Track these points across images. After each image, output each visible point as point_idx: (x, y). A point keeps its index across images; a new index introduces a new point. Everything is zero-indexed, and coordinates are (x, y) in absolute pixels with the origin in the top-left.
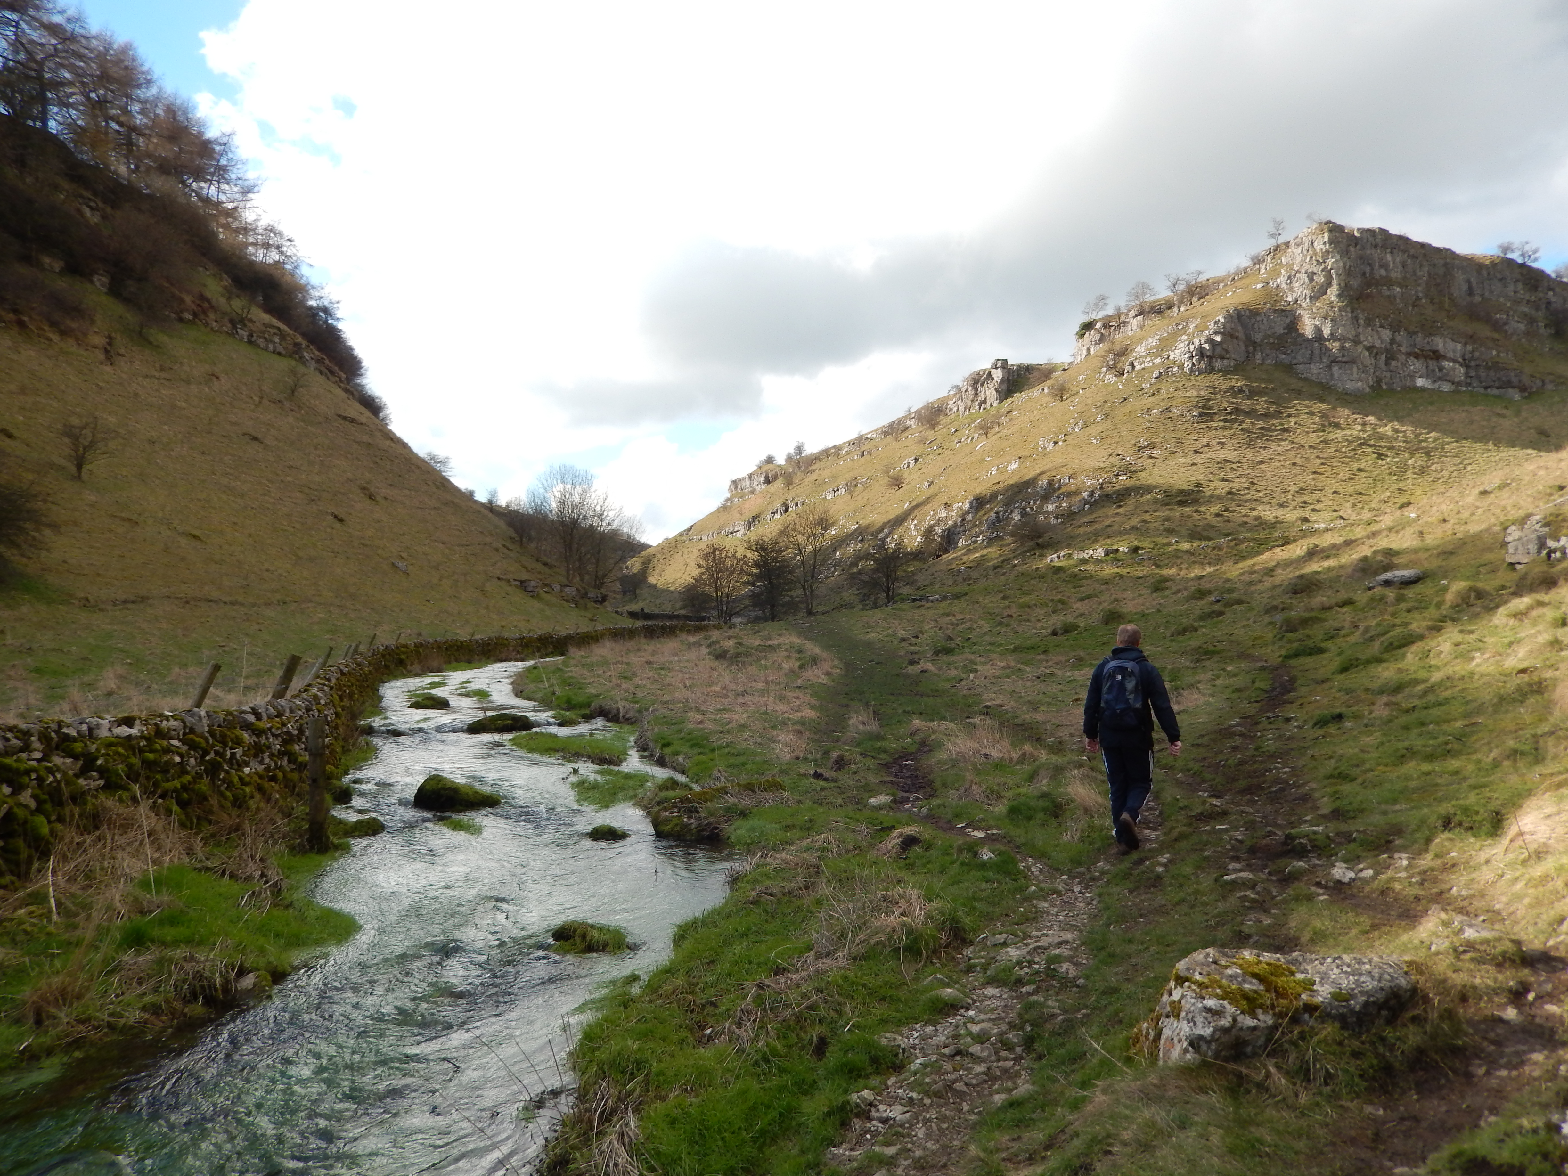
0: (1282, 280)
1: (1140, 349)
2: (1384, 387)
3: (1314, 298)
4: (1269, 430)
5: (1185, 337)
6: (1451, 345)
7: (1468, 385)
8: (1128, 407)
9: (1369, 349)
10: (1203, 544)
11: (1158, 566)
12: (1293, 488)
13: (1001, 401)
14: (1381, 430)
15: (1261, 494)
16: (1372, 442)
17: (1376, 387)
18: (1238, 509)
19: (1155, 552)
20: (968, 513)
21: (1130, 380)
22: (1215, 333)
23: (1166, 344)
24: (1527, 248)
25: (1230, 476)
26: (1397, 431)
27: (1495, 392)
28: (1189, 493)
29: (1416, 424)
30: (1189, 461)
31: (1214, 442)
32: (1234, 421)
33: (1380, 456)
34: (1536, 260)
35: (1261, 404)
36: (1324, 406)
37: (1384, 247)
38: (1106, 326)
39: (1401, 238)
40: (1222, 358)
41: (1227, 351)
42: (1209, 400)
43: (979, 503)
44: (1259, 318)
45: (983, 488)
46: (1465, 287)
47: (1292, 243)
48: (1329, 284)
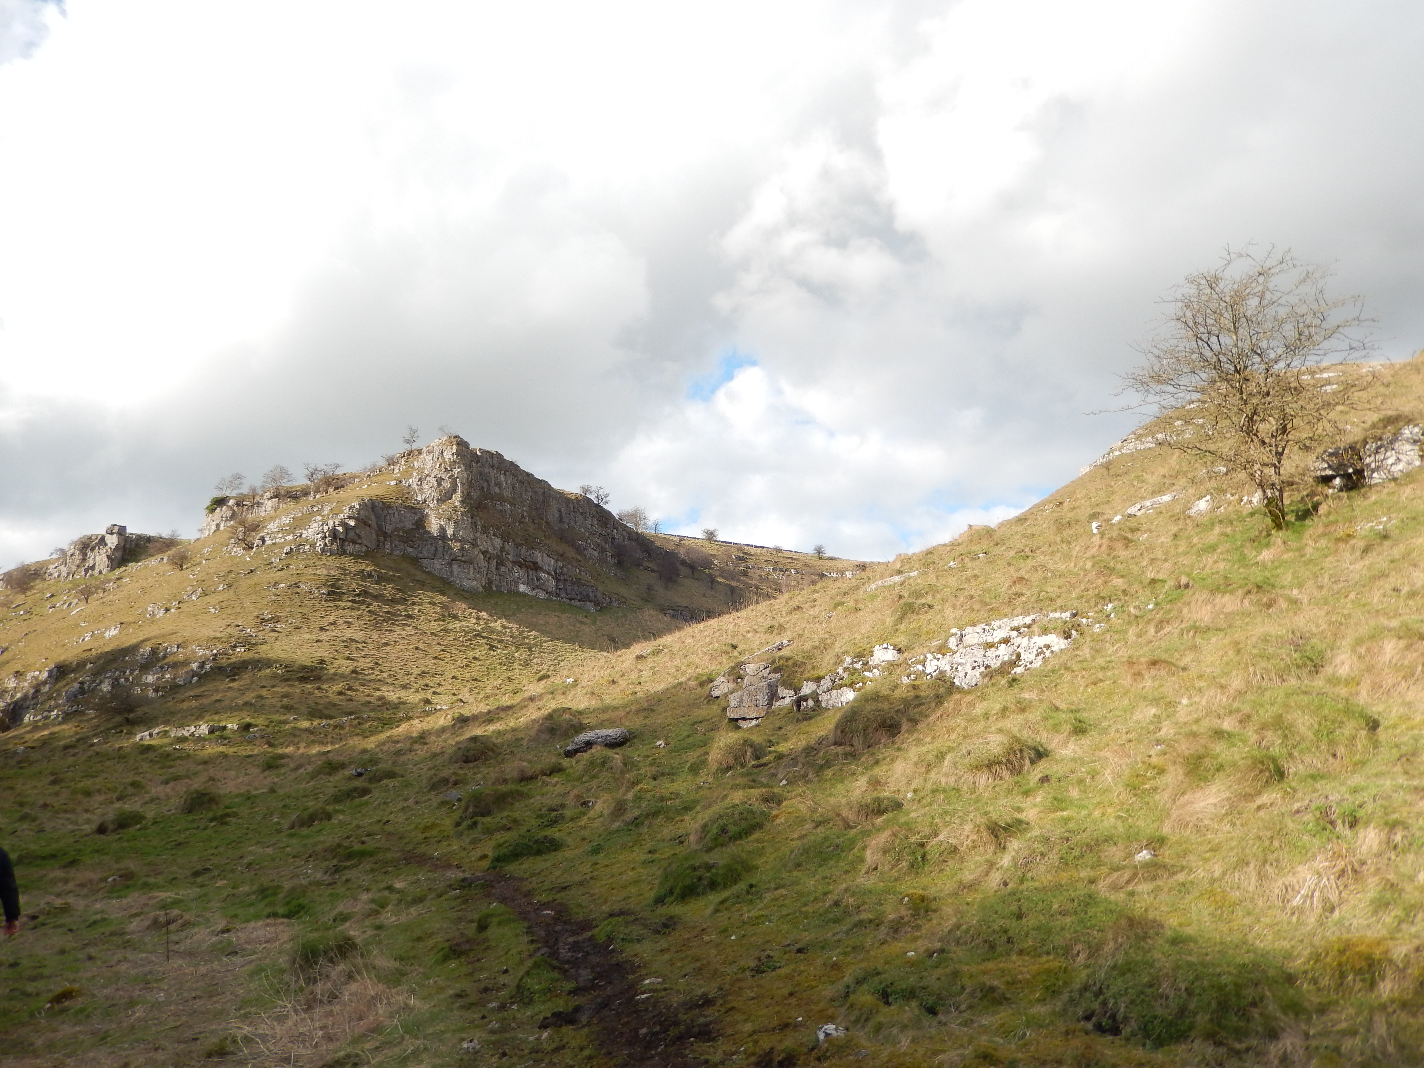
0: (413, 481)
1: (273, 527)
2: (494, 588)
3: (440, 501)
4: (394, 614)
5: (319, 518)
6: (547, 559)
7: (558, 595)
8: (254, 579)
9: (484, 553)
10: (324, 722)
11: (271, 745)
12: (416, 671)
13: (113, 569)
14: (492, 625)
15: (385, 675)
16: (485, 635)
17: (488, 587)
18: (361, 688)
19: (269, 730)
20: (45, 683)
21: (258, 554)
22: (350, 518)
23: (299, 523)
24: (601, 492)
25: (355, 655)
26: (504, 627)
27: (577, 603)
28: (312, 669)
29: (520, 623)
30: (314, 637)
31: (341, 621)
32: (362, 602)
33: (492, 648)
34: (606, 503)
35: (389, 590)
36: (444, 599)
37: (499, 469)
38: (238, 504)
39: (512, 463)
40: (354, 542)
41: (360, 537)
42: (339, 580)
43: (61, 671)
44: (391, 511)
45: (68, 654)
46: (557, 515)
47: (425, 450)
48: (455, 491)
